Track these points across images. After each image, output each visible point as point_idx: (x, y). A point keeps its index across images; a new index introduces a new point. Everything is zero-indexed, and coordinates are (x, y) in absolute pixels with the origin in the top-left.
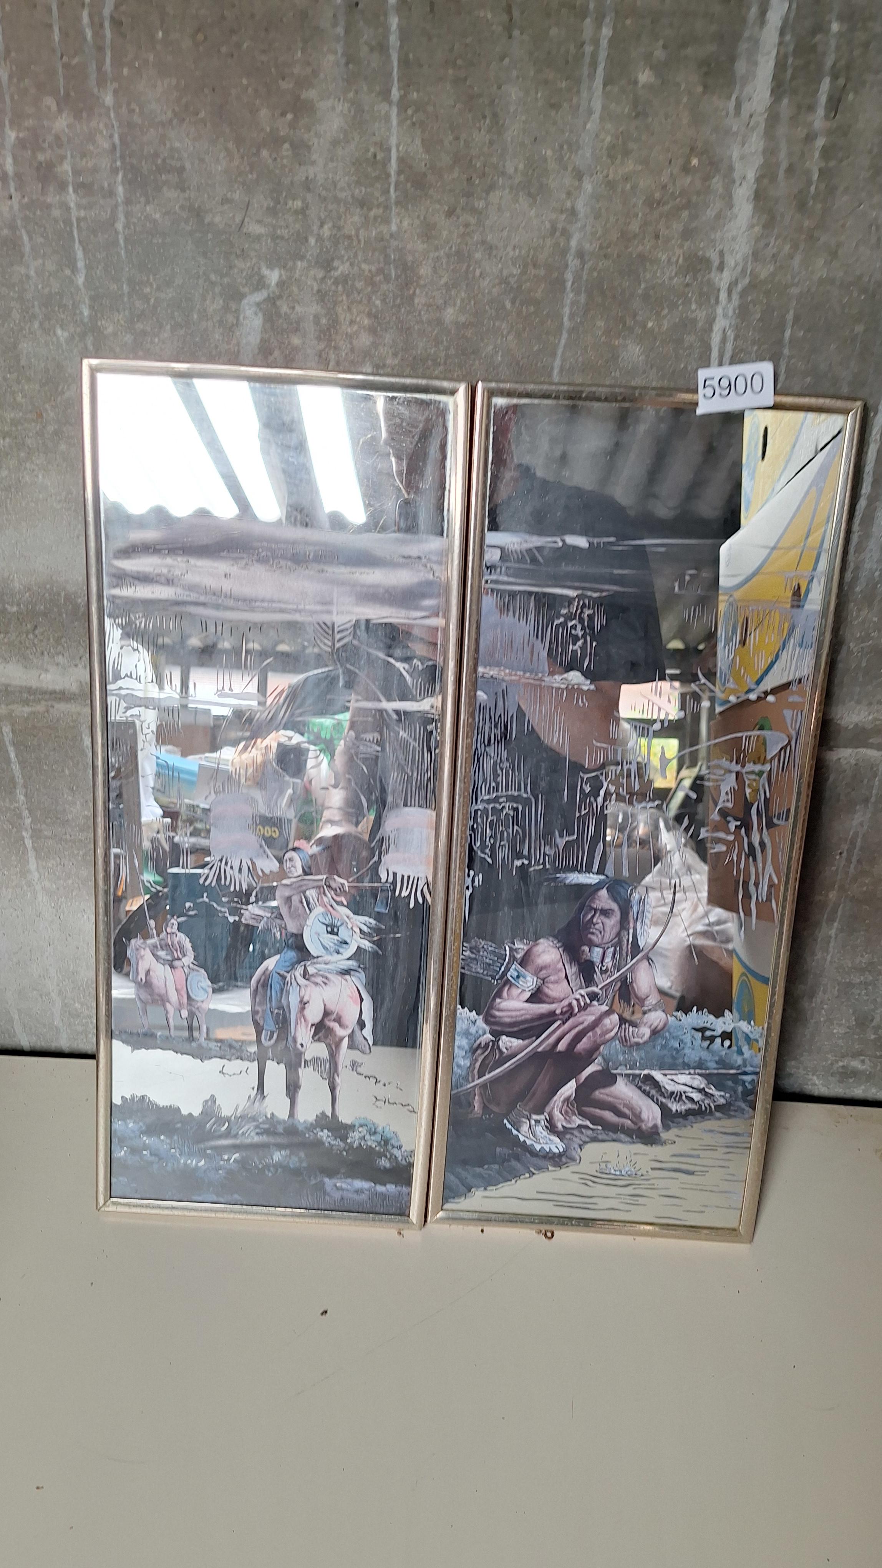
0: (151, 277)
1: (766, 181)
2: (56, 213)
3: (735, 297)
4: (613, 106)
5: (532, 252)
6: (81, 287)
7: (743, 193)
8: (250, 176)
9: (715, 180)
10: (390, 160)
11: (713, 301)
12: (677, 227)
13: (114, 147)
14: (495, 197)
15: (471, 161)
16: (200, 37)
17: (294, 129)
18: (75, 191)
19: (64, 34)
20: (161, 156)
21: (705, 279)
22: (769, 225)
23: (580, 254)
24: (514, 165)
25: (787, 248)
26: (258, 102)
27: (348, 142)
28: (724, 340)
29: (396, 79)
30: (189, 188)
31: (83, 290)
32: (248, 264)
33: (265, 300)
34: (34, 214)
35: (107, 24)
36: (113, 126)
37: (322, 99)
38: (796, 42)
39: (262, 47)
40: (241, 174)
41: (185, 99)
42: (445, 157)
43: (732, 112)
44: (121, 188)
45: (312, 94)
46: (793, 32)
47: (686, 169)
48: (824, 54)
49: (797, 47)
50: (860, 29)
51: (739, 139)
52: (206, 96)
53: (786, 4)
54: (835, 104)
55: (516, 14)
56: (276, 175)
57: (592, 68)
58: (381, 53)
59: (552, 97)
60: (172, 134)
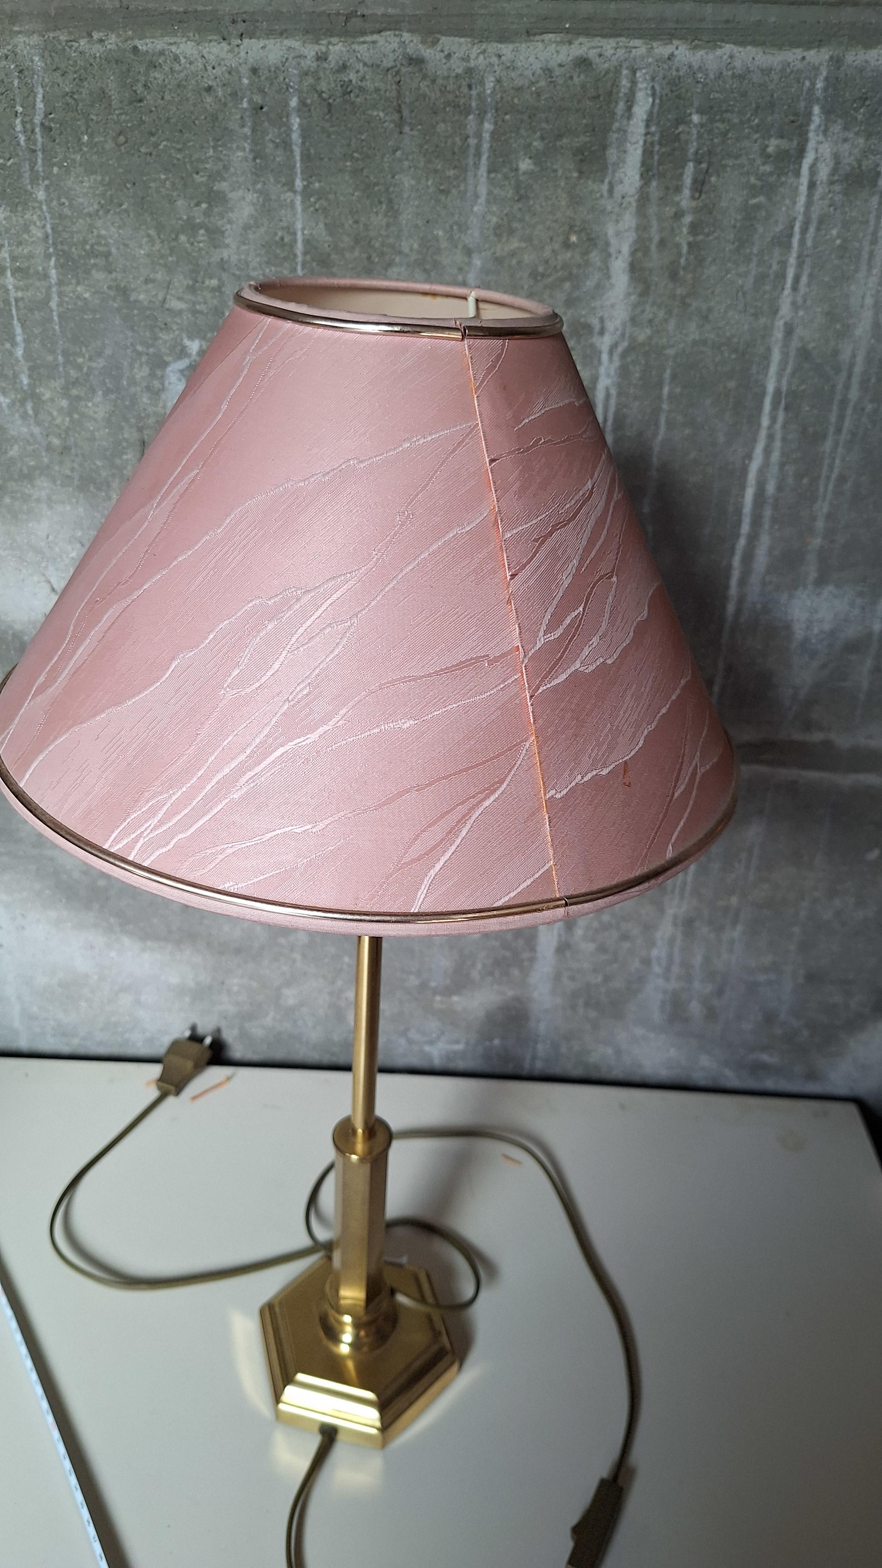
0: (84, 349)
1: (639, 255)
3: (616, 358)
4: (496, 191)
6: (21, 359)
7: (619, 266)
8: (170, 259)
9: (593, 254)
10: (296, 243)
11: (596, 362)
13: (47, 237)
15: (370, 242)
16: (122, 139)
17: (209, 216)
18: (13, 275)
19: (0, 138)
20: (90, 242)
21: (588, 343)
22: (644, 294)
24: (409, 245)
25: (661, 314)
27: (258, 227)
28: (608, 396)
29: (299, 171)
30: (115, 271)
31: (23, 362)
32: (171, 336)
33: (187, 367)
35: (37, 130)
36: (45, 218)
37: (233, 190)
38: (661, 132)
39: (178, 146)
40: (162, 257)
41: (109, 193)
42: (346, 239)
43: (605, 194)
44: (54, 271)
45: (224, 186)
46: (658, 124)
47: (567, 245)
48: (687, 142)
49: (662, 136)
50: (719, 120)
51: (614, 217)
52: (128, 189)
53: (650, 100)
54: (699, 185)
55: (406, 113)
56: (194, 257)
57: (477, 158)
58: (285, 148)
59: (441, 184)
60: (99, 223)
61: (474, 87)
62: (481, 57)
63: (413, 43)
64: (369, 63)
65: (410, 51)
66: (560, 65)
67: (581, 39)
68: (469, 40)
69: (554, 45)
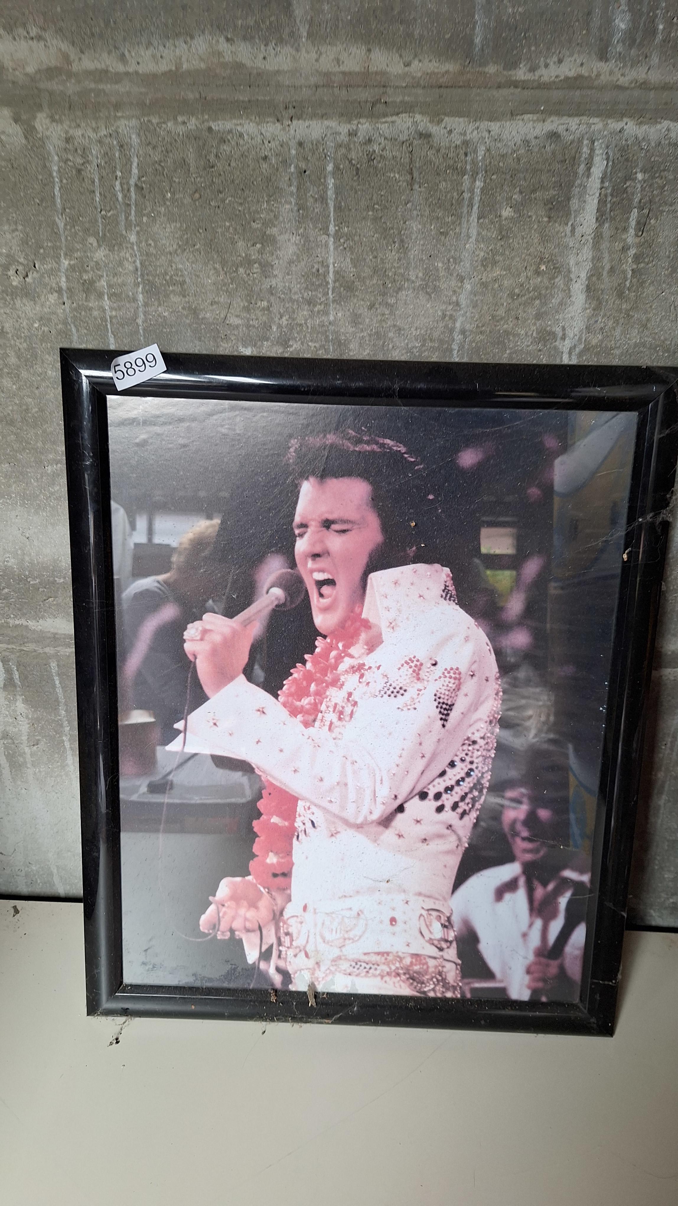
1: (594, 279)
2: (96, 313)
4: (484, 233)
5: (429, 332)
7: (578, 289)
8: (231, 286)
9: (557, 280)
10: (329, 273)
12: (532, 311)
13: (136, 269)
14: (403, 294)
15: (385, 272)
16: (197, 195)
17: (262, 254)
18: (109, 298)
19: (103, 196)
20: (169, 274)
21: (552, 346)
22: (597, 308)
23: (463, 332)
24: (416, 274)
25: (610, 323)
26: (236, 237)
27: (299, 262)
29: (332, 219)
30: (188, 295)
32: (229, 344)
34: (80, 314)
35: (132, 189)
36: (136, 255)
37: (281, 233)
38: (613, 187)
39: (240, 201)
40: (225, 285)
41: (186, 236)
42: (366, 269)
43: (569, 233)
44: (141, 296)
45: (274, 231)
46: (610, 181)
47: (538, 273)
48: (633, 194)
49: (613, 190)
50: (658, 177)
51: (575, 251)
52: (200, 233)
53: (605, 162)
54: (641, 227)
55: (416, 174)
56: (249, 285)
57: (470, 208)
58: (322, 202)
59: (442, 228)
60: (177, 259)
61: (469, 155)
62: (476, 132)
63: (423, 122)
64: (389, 137)
65: (421, 128)
66: (536, 138)
67: (552, 118)
68: (466, 119)
69: (531, 123)
